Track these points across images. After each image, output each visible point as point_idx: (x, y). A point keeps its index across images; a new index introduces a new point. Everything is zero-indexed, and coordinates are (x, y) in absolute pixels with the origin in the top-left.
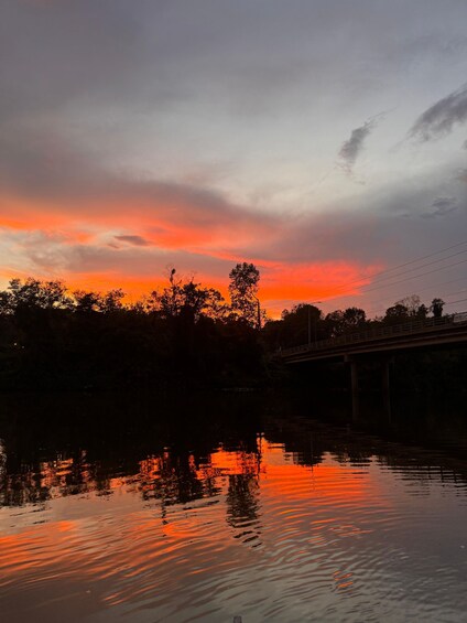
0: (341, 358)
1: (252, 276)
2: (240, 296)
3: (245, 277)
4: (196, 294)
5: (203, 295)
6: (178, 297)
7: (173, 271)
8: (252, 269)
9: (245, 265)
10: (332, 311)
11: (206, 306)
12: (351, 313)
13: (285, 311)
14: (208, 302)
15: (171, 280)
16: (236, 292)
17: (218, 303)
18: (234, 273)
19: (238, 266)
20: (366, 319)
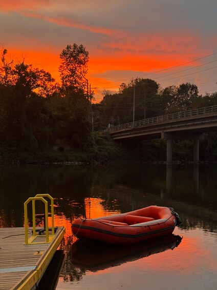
0: (159, 135)
1: (81, 57)
2: (71, 76)
3: (75, 58)
4: (27, 74)
5: (34, 76)
6: (10, 77)
7: (5, 52)
8: (81, 50)
9: (75, 46)
10: (168, 86)
11: (38, 86)
12: (184, 88)
13: (123, 85)
14: (39, 82)
15: (3, 60)
16: (67, 73)
17: (48, 84)
18: (64, 54)
19: (68, 47)
20: (199, 94)
